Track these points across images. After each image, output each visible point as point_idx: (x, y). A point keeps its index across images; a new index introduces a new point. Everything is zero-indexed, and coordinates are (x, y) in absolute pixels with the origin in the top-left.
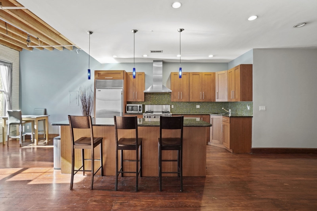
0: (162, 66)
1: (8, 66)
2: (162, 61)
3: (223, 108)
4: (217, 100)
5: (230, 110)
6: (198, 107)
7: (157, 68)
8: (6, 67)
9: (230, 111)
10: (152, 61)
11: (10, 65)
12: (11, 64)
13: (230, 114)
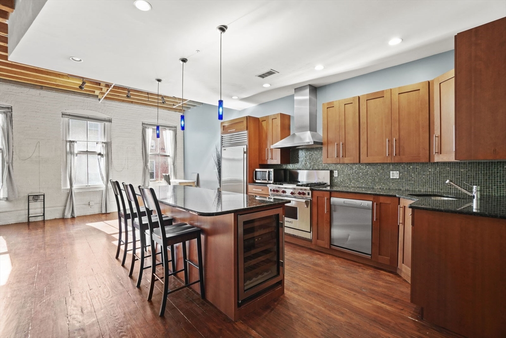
0: (307, 97)
1: (172, 130)
2: (310, 85)
3: (448, 181)
4: (437, 159)
5: (475, 187)
6: (395, 175)
7: (301, 102)
8: (171, 131)
9: (474, 190)
10: (293, 92)
11: (174, 129)
12: (176, 127)
13: (475, 200)
